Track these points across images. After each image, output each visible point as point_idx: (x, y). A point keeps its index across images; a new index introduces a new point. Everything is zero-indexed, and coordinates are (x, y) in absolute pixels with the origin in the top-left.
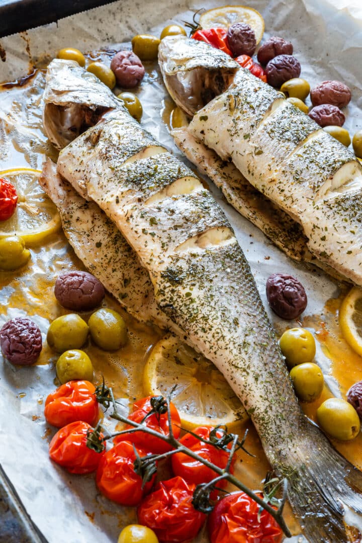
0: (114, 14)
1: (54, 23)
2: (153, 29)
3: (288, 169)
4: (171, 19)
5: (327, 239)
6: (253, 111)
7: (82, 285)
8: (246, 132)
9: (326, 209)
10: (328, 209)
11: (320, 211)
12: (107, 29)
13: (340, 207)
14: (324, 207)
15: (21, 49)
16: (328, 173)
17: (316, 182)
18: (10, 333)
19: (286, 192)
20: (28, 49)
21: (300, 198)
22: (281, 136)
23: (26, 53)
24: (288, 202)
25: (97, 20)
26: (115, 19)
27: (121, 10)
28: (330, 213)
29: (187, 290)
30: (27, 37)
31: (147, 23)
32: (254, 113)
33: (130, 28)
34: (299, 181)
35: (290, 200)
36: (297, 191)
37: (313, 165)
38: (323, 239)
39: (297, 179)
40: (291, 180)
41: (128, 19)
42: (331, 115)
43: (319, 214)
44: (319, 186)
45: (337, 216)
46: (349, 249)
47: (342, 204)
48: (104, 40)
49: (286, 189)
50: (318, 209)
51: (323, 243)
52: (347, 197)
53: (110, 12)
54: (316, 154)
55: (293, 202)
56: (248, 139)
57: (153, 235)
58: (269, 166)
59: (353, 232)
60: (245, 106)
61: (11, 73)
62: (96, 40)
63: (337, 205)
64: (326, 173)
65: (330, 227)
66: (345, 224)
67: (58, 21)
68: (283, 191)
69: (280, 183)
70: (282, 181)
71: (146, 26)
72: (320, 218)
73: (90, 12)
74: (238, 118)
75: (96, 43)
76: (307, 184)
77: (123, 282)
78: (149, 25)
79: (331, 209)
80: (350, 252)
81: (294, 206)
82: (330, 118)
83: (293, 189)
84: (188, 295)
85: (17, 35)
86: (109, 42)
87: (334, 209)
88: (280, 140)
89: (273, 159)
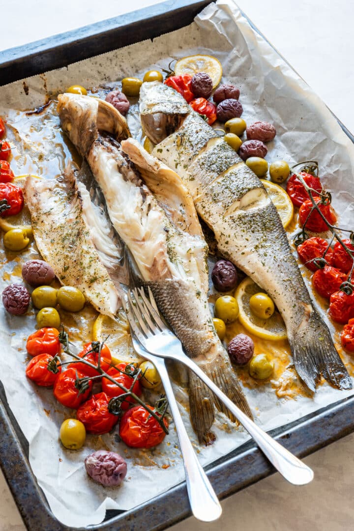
0: (111, 60)
1: (65, 68)
2: (140, 71)
3: (210, 193)
4: (155, 63)
5: (229, 243)
6: (192, 148)
7: (39, 270)
8: (186, 163)
9: (231, 222)
10: (233, 222)
11: (227, 223)
12: (105, 71)
13: (241, 222)
14: (230, 220)
15: (41, 86)
16: (236, 197)
17: (227, 203)
18: (9, 294)
19: (206, 209)
20: (45, 86)
21: (214, 213)
22: (209, 168)
23: (44, 89)
25: (98, 65)
26: (111, 64)
27: (117, 57)
28: (234, 225)
30: (44, 77)
31: (136, 66)
32: (192, 149)
33: (122, 70)
34: (215, 201)
35: (208, 214)
36: (213, 208)
37: (227, 191)
38: (227, 243)
39: (215, 200)
40: (211, 200)
41: (122, 64)
42: (256, 149)
43: (226, 225)
44: (228, 206)
45: (238, 228)
46: (243, 251)
47: (243, 219)
48: (102, 79)
49: (207, 206)
50: (226, 222)
51: (226, 245)
52: (247, 214)
53: (108, 58)
54: (231, 182)
55: (210, 215)
56: (186, 169)
58: (198, 189)
59: (247, 240)
60: (188, 144)
61: (32, 103)
62: (96, 79)
63: (239, 220)
64: (235, 196)
65: (232, 235)
66: (243, 234)
67: (68, 66)
68: (204, 207)
69: (203, 202)
70: (204, 200)
71: (135, 69)
72: (226, 228)
73: (92, 59)
74: (182, 153)
75: (96, 81)
76: (220, 204)
77: (64, 269)
78: (138, 68)
79: (235, 222)
80: (243, 253)
81: (210, 219)
82: (255, 151)
83: (211, 207)
85: (37, 76)
86: (106, 80)
87: (237, 223)
88: (207, 171)
89: (201, 184)
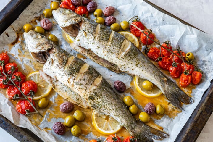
0: (33, 5)
1: (18, 18)
2: (47, 4)
5: (125, 67)
6: (92, 35)
8: (93, 42)
12: (33, 10)
14: (122, 58)
15: (12, 30)
17: (117, 52)
19: (110, 58)
20: (14, 29)
21: (114, 58)
22: (103, 40)
23: (14, 31)
24: (112, 60)
25: (30, 10)
26: (34, 6)
27: (35, 2)
28: (124, 60)
29: (97, 100)
30: (12, 26)
31: (44, 2)
33: (40, 7)
34: (112, 53)
37: (115, 47)
40: (110, 54)
41: (38, 4)
43: (121, 61)
45: (126, 60)
46: (132, 68)
48: (34, 15)
51: (125, 69)
52: (127, 53)
53: (32, 5)
54: (114, 43)
56: (94, 44)
57: (82, 88)
58: (103, 51)
59: (132, 63)
60: (89, 34)
61: (12, 39)
62: (32, 16)
63: (125, 57)
64: (119, 48)
65: (125, 64)
66: (129, 62)
67: (19, 17)
69: (108, 55)
71: (44, 4)
72: (122, 63)
73: (27, 9)
75: (31, 17)
76: (115, 53)
77: (77, 100)
78: (45, 3)
80: (133, 69)
81: (114, 61)
83: (112, 56)
84: (97, 101)
85: (9, 27)
86: (35, 14)
88: (103, 42)
89: (103, 49)
